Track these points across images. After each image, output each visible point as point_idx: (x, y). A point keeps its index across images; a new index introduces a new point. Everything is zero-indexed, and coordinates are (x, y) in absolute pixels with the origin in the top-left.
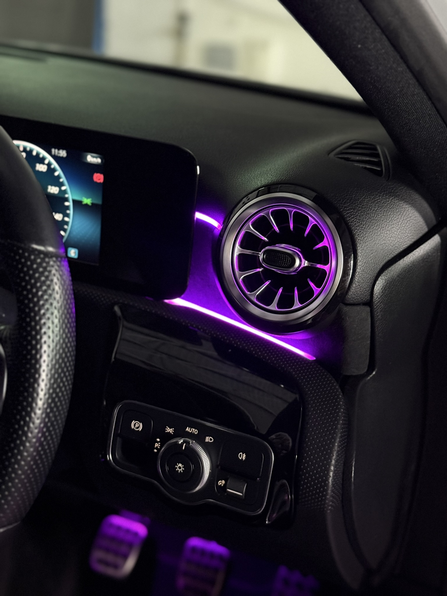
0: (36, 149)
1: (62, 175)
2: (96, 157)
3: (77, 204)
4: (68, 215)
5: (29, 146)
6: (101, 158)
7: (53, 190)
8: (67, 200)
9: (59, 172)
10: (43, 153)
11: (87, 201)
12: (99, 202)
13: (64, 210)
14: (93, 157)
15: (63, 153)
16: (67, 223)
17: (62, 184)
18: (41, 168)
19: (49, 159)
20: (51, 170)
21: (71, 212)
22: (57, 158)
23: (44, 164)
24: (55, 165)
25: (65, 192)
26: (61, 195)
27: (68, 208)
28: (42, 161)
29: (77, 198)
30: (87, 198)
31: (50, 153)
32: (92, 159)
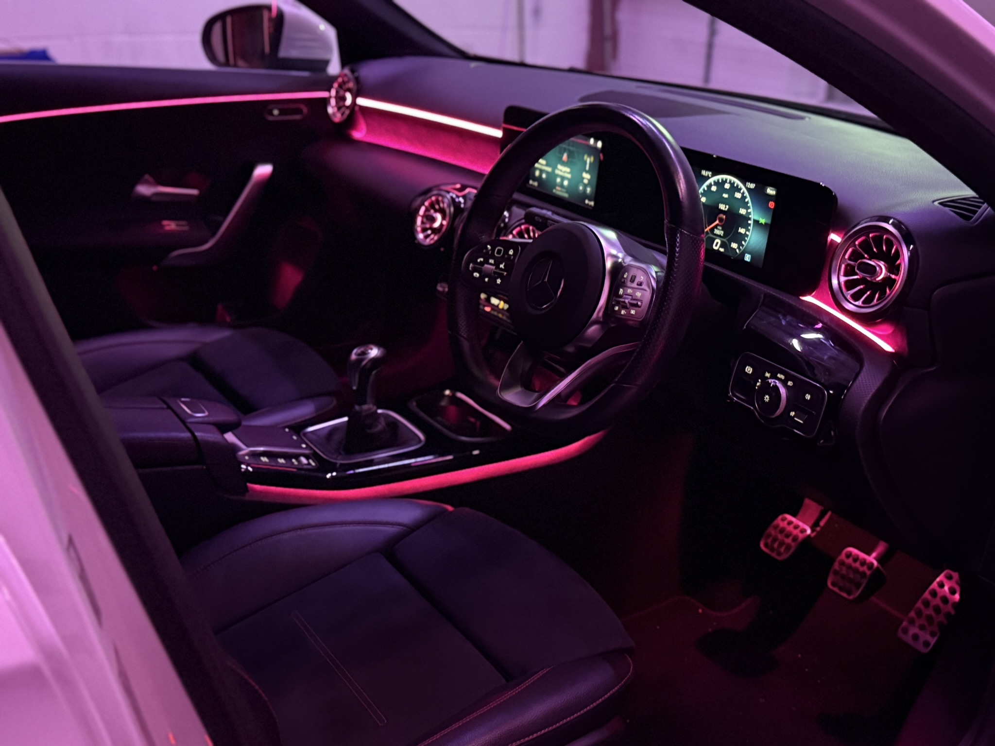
0: (737, 182)
1: (750, 201)
2: (773, 190)
3: (756, 222)
4: (748, 230)
5: (733, 179)
6: (775, 190)
7: (743, 211)
8: (750, 219)
9: (748, 199)
10: (741, 185)
11: (762, 221)
12: (769, 222)
13: (746, 226)
14: (771, 190)
15: (752, 186)
16: (747, 236)
17: (749, 208)
18: (738, 195)
19: (744, 189)
20: (744, 197)
21: (751, 228)
22: (749, 190)
23: (740, 192)
24: (747, 194)
25: (750, 213)
26: (747, 216)
27: (750, 225)
28: (739, 190)
29: (756, 218)
30: (763, 219)
31: (745, 185)
32: (771, 191)
